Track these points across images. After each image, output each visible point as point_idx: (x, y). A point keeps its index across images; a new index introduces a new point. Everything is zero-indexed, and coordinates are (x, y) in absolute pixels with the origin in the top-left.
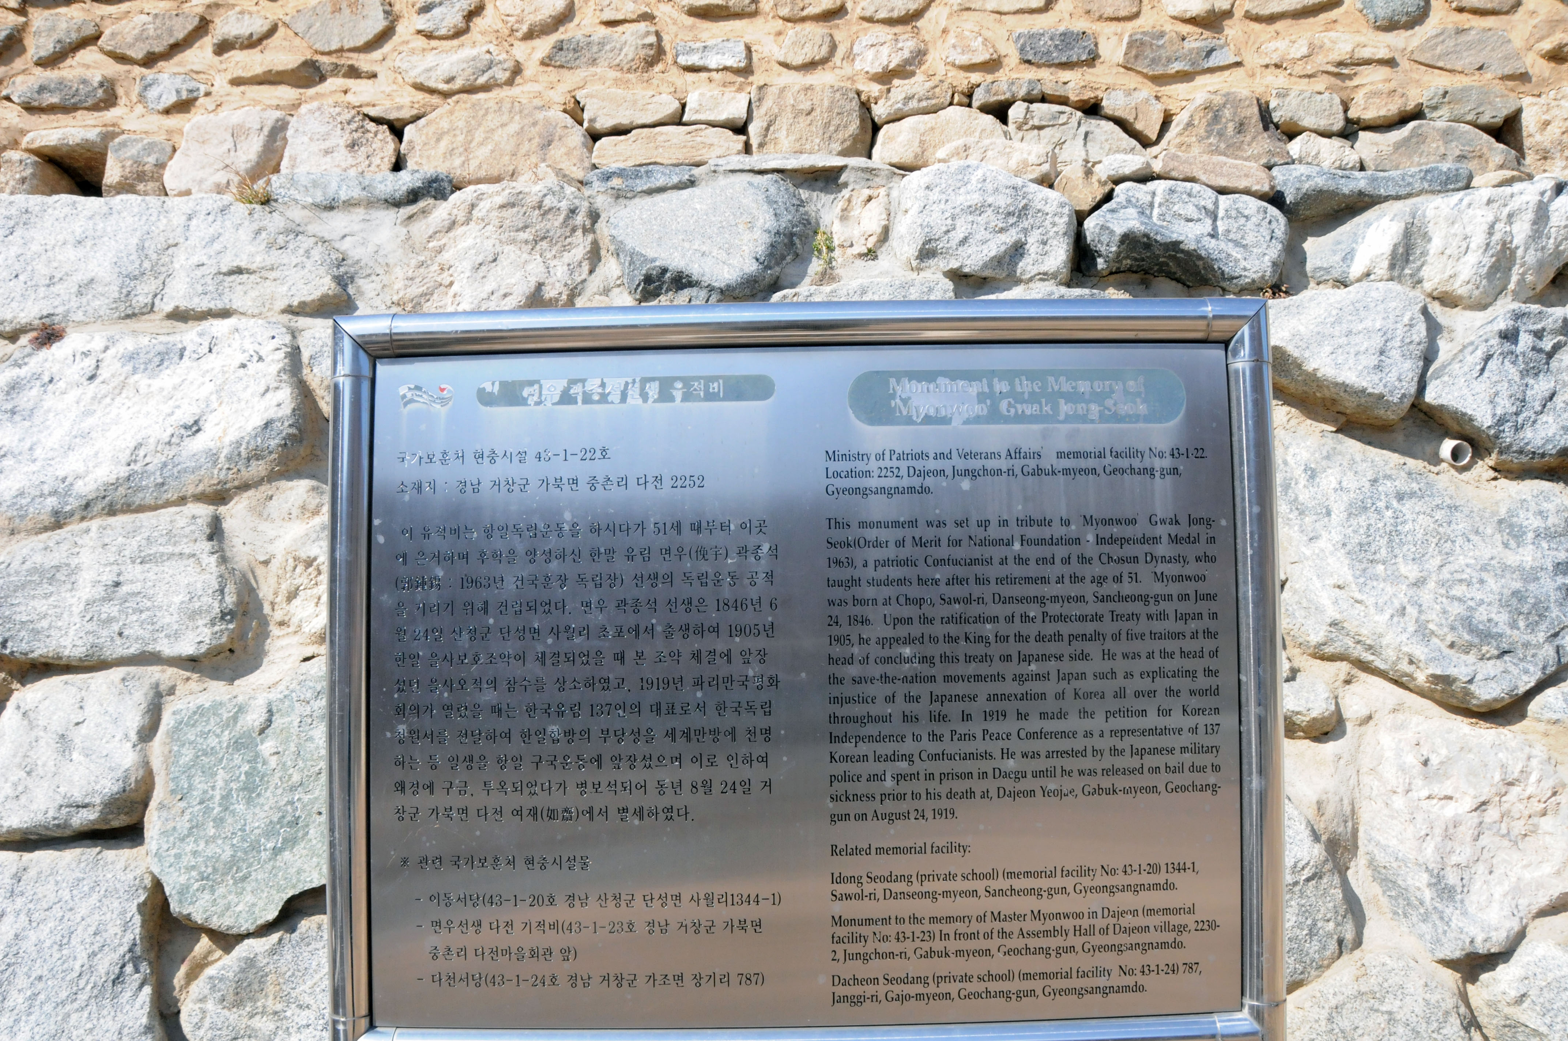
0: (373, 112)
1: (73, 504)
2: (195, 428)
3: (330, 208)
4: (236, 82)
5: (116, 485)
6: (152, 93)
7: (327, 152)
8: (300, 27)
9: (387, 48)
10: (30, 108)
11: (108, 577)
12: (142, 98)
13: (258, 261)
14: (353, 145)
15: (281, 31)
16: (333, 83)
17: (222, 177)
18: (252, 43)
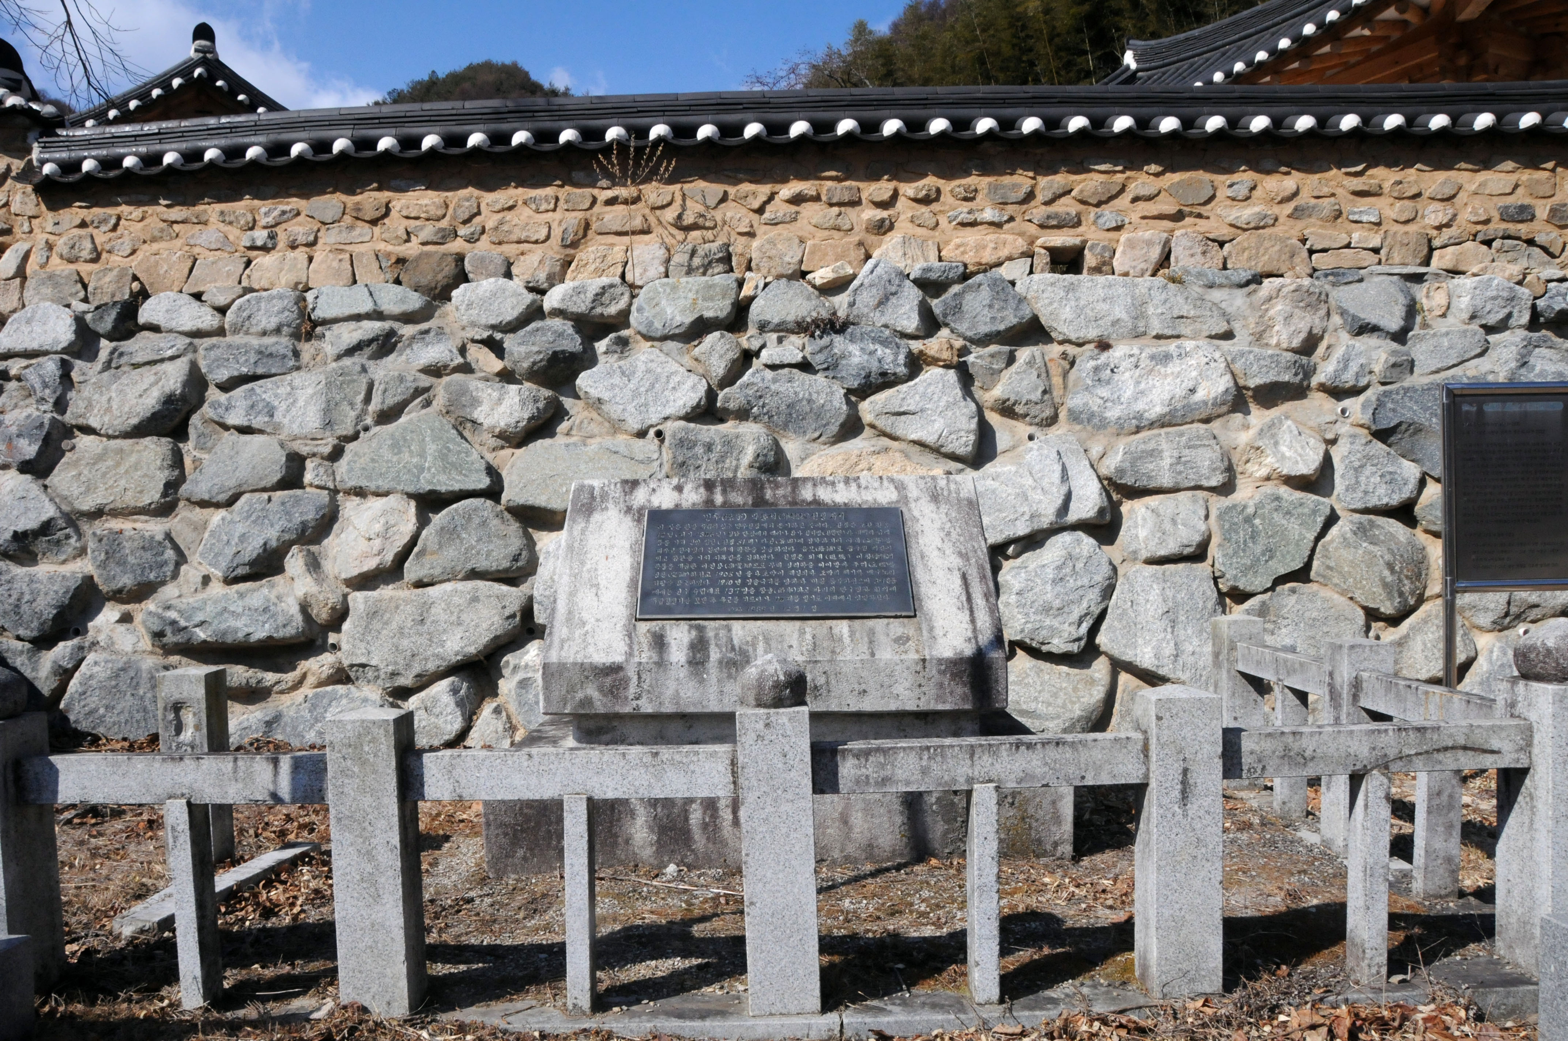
0: (1211, 236)
1: (1145, 423)
2: (1193, 391)
3: (1211, 287)
4: (1144, 218)
5: (1165, 415)
6: (1101, 221)
7: (1192, 255)
8: (1173, 192)
9: (1213, 204)
10: (1042, 226)
11: (1176, 454)
12: (1095, 222)
13: (1192, 313)
14: (1204, 253)
15: (1163, 194)
16: (1188, 220)
17: (1143, 266)
18: (1150, 198)
